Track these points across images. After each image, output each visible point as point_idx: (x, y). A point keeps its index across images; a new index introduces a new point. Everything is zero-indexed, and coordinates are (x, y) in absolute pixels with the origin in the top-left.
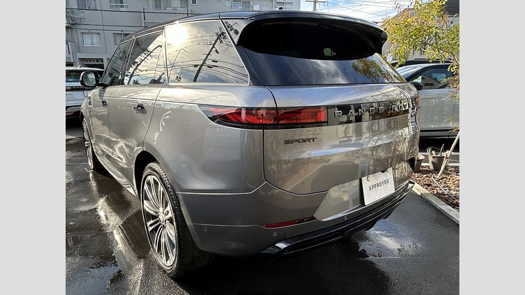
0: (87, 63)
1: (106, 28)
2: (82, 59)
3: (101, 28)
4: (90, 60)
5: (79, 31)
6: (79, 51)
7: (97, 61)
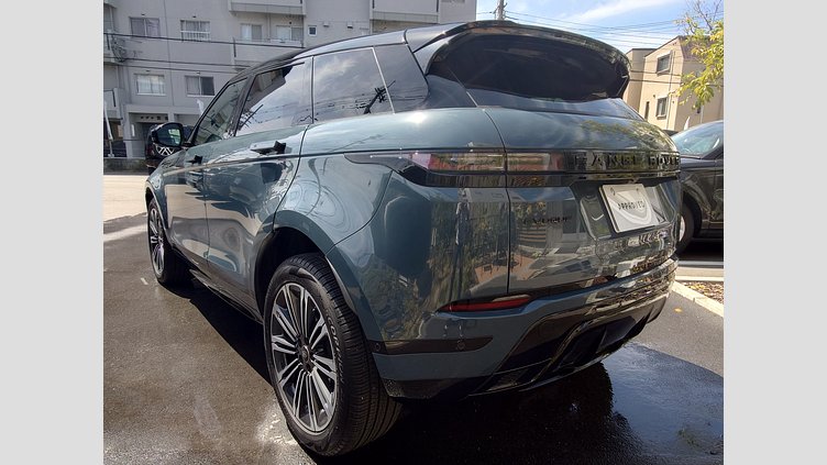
0: (142, 121)
1: (174, 66)
2: (133, 115)
3: (166, 65)
4: (147, 116)
5: (132, 71)
6: (131, 103)
7: (159, 118)
